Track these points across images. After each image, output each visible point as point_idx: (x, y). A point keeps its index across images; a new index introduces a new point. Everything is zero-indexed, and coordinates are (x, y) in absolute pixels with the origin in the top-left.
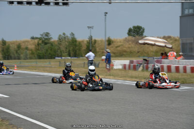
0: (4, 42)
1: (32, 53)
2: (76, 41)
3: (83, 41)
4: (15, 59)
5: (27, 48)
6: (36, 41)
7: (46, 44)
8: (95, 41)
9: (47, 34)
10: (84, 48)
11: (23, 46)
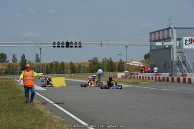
0: (72, 64)
1: (88, 70)
2: (112, 62)
3: (116, 63)
4: (77, 73)
5: (84, 67)
6: (90, 62)
7: (95, 64)
8: (123, 62)
9: (96, 59)
10: (117, 66)
11: (82, 66)
